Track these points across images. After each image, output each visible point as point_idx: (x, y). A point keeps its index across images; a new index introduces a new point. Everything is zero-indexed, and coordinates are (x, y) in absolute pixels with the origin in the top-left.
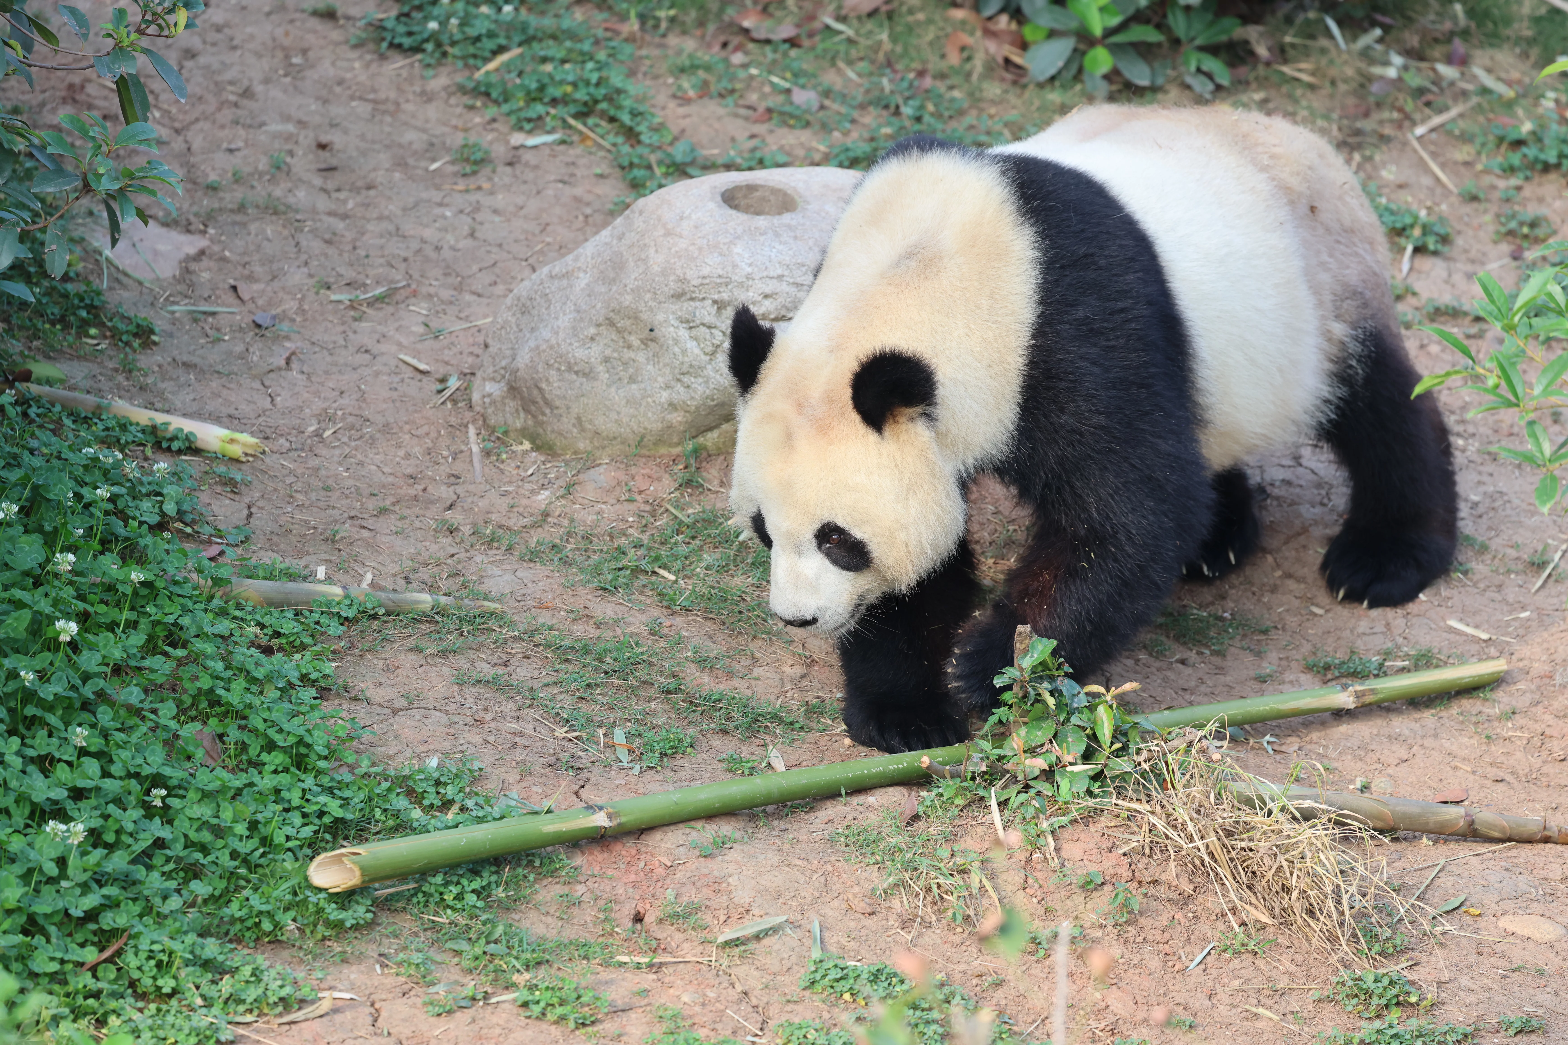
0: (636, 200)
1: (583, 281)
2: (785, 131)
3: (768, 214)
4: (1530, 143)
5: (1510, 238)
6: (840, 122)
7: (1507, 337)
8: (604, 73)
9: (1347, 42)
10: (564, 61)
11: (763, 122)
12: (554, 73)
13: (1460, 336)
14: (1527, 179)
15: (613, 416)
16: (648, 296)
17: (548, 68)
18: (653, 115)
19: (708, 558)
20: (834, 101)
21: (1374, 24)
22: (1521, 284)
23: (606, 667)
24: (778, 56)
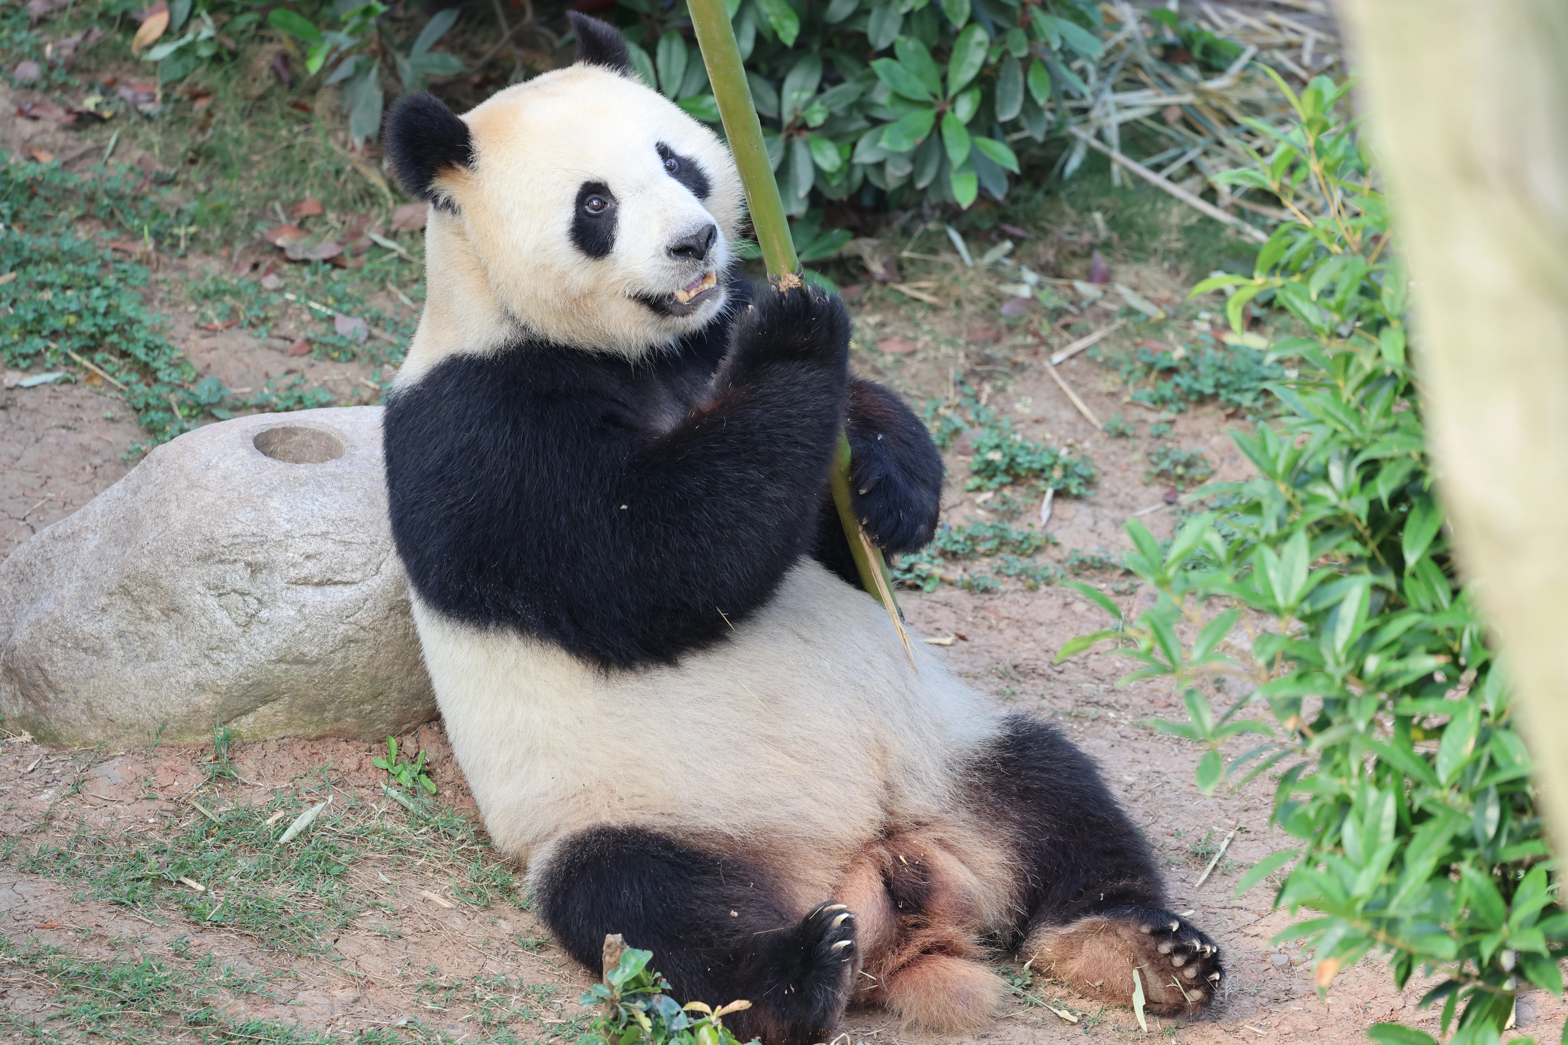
0: (153, 447)
1: (92, 542)
2: (328, 364)
3: (309, 461)
4: (1184, 371)
5: (1163, 480)
6: (391, 353)
7: (1160, 592)
8: (114, 301)
9: (973, 258)
10: (65, 288)
11: (302, 355)
12: (54, 301)
13: (1110, 593)
14: (1180, 411)
15: (130, 699)
16: (169, 559)
17: (48, 295)
18: (172, 349)
19: (244, 863)
20: (385, 330)
21: (1003, 236)
22: (1177, 532)
23: (122, 996)
24: (318, 278)
